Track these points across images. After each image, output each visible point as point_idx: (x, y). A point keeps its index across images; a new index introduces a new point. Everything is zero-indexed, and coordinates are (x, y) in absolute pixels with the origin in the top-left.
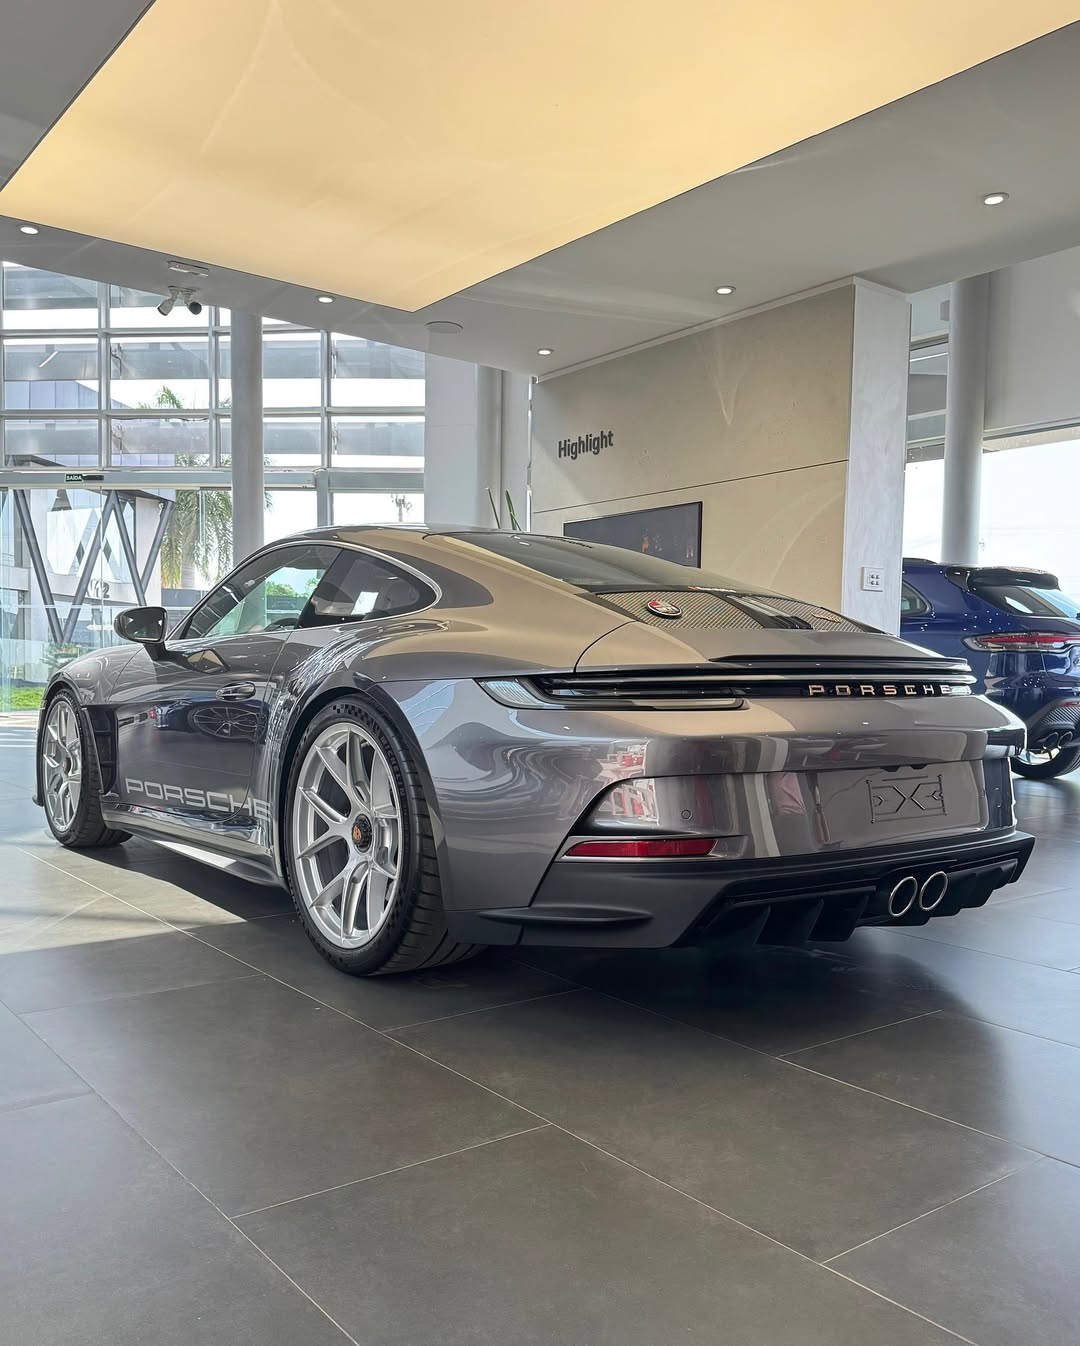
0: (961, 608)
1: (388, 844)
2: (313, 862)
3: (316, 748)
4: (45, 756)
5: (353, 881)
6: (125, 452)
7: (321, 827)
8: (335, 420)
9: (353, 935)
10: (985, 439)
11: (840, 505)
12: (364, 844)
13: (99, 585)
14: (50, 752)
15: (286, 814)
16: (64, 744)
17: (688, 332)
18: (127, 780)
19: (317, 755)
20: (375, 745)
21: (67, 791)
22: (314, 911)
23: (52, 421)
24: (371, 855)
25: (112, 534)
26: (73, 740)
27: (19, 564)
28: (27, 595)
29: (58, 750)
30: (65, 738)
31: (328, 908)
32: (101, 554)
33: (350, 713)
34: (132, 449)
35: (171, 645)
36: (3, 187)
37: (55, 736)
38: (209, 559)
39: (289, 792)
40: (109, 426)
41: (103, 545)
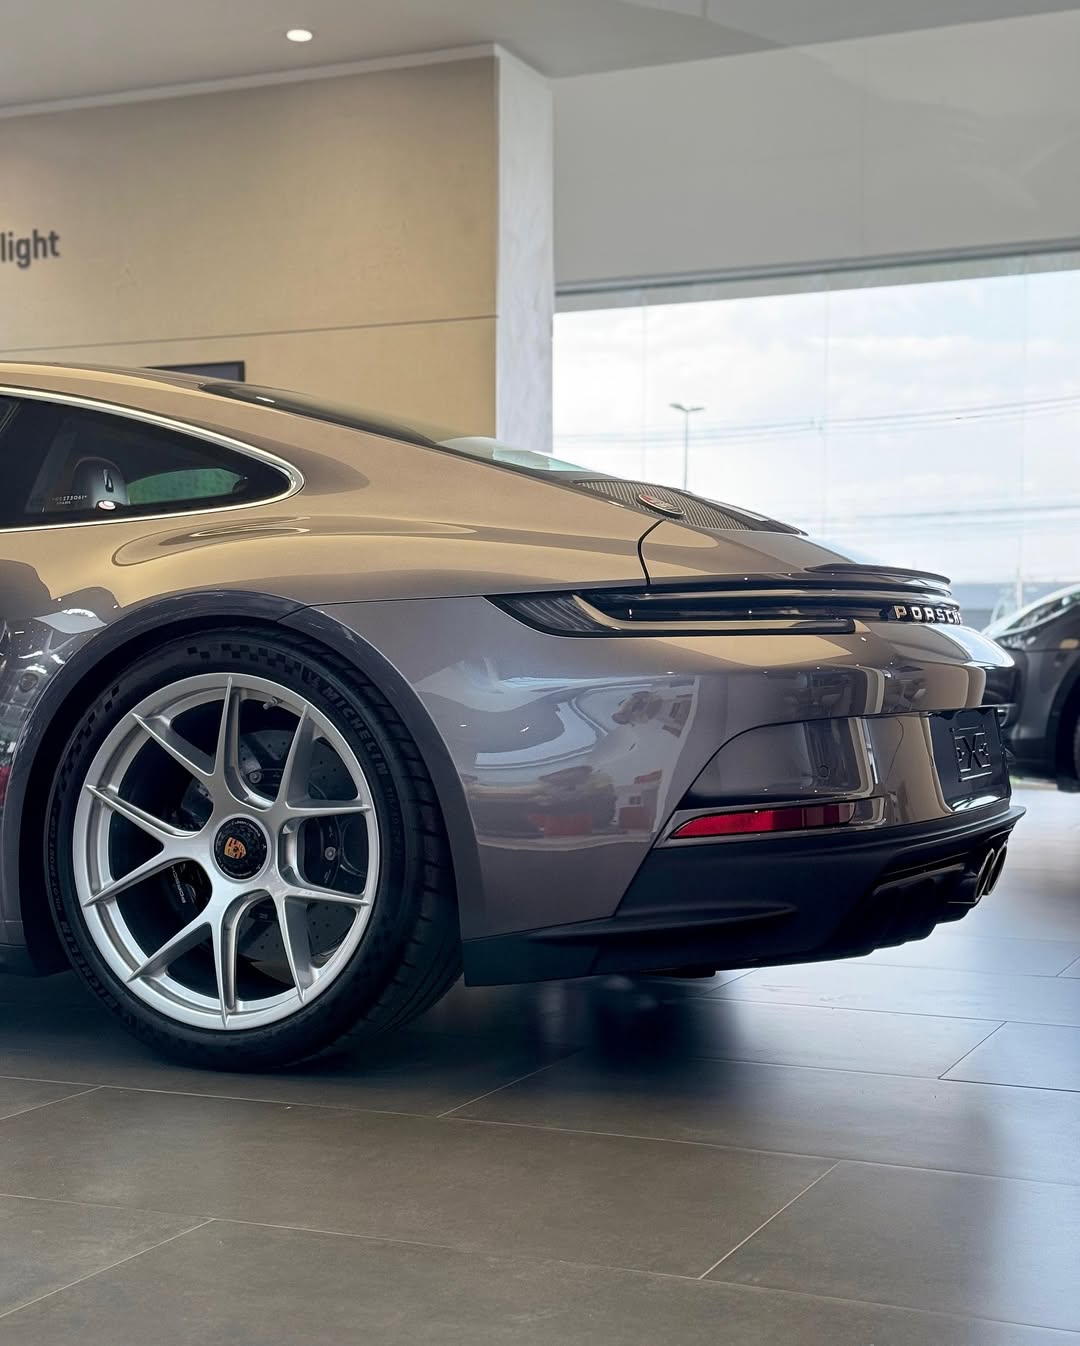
2: (112, 908)
5: (225, 927)
9: (240, 1008)
19: (136, 729)
22: (141, 985)
31: (160, 978)
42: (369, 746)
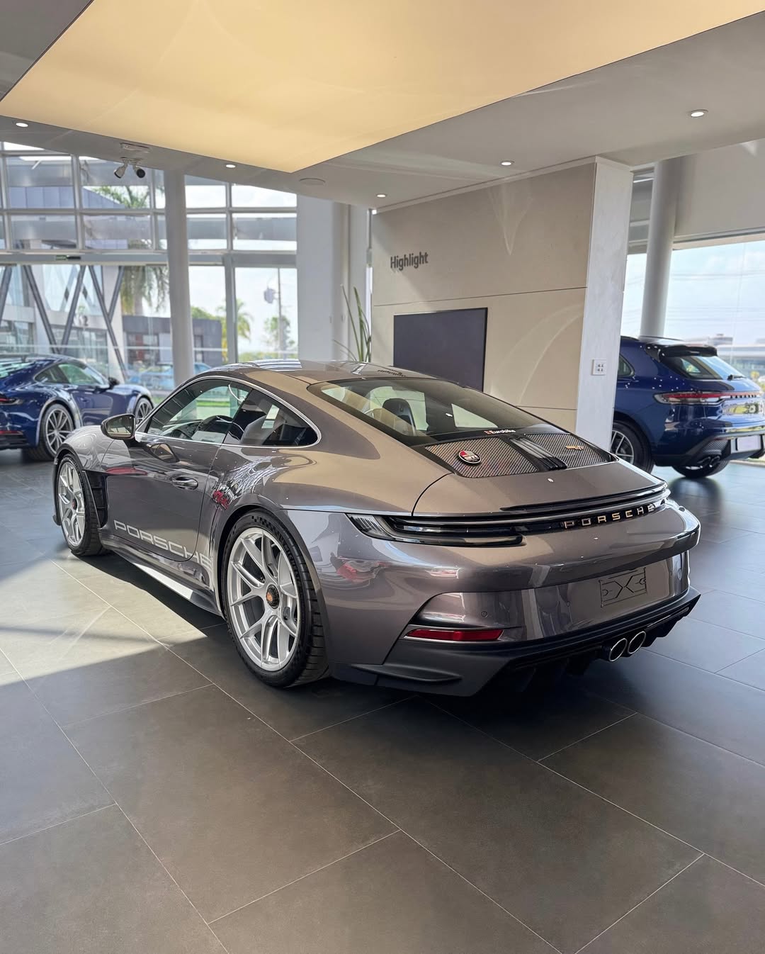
0: (652, 372)
1: (290, 605)
2: (241, 608)
3: (240, 539)
4: (59, 495)
5: (268, 625)
6: (95, 239)
7: (246, 589)
8: (235, 216)
9: (269, 660)
10: (675, 242)
11: (580, 322)
12: (275, 604)
13: (81, 318)
14: (62, 492)
15: (223, 576)
16: (72, 490)
17: (483, 186)
18: (115, 522)
19: (241, 543)
20: (280, 548)
21: (76, 520)
22: (243, 641)
23: (42, 216)
24: (279, 611)
25: (87, 281)
26: (78, 489)
27: (27, 304)
28: (33, 326)
29: (67, 492)
30: (72, 485)
31: (252, 639)
32: (81, 296)
33: (263, 523)
34: (99, 237)
35: (139, 436)
36: (2, 99)
37: (66, 484)
38: (152, 294)
39: (224, 563)
40: (82, 220)
41: (82, 289)
42: (289, 553)
